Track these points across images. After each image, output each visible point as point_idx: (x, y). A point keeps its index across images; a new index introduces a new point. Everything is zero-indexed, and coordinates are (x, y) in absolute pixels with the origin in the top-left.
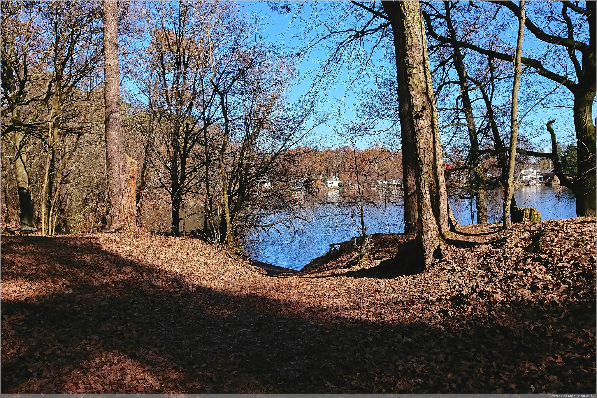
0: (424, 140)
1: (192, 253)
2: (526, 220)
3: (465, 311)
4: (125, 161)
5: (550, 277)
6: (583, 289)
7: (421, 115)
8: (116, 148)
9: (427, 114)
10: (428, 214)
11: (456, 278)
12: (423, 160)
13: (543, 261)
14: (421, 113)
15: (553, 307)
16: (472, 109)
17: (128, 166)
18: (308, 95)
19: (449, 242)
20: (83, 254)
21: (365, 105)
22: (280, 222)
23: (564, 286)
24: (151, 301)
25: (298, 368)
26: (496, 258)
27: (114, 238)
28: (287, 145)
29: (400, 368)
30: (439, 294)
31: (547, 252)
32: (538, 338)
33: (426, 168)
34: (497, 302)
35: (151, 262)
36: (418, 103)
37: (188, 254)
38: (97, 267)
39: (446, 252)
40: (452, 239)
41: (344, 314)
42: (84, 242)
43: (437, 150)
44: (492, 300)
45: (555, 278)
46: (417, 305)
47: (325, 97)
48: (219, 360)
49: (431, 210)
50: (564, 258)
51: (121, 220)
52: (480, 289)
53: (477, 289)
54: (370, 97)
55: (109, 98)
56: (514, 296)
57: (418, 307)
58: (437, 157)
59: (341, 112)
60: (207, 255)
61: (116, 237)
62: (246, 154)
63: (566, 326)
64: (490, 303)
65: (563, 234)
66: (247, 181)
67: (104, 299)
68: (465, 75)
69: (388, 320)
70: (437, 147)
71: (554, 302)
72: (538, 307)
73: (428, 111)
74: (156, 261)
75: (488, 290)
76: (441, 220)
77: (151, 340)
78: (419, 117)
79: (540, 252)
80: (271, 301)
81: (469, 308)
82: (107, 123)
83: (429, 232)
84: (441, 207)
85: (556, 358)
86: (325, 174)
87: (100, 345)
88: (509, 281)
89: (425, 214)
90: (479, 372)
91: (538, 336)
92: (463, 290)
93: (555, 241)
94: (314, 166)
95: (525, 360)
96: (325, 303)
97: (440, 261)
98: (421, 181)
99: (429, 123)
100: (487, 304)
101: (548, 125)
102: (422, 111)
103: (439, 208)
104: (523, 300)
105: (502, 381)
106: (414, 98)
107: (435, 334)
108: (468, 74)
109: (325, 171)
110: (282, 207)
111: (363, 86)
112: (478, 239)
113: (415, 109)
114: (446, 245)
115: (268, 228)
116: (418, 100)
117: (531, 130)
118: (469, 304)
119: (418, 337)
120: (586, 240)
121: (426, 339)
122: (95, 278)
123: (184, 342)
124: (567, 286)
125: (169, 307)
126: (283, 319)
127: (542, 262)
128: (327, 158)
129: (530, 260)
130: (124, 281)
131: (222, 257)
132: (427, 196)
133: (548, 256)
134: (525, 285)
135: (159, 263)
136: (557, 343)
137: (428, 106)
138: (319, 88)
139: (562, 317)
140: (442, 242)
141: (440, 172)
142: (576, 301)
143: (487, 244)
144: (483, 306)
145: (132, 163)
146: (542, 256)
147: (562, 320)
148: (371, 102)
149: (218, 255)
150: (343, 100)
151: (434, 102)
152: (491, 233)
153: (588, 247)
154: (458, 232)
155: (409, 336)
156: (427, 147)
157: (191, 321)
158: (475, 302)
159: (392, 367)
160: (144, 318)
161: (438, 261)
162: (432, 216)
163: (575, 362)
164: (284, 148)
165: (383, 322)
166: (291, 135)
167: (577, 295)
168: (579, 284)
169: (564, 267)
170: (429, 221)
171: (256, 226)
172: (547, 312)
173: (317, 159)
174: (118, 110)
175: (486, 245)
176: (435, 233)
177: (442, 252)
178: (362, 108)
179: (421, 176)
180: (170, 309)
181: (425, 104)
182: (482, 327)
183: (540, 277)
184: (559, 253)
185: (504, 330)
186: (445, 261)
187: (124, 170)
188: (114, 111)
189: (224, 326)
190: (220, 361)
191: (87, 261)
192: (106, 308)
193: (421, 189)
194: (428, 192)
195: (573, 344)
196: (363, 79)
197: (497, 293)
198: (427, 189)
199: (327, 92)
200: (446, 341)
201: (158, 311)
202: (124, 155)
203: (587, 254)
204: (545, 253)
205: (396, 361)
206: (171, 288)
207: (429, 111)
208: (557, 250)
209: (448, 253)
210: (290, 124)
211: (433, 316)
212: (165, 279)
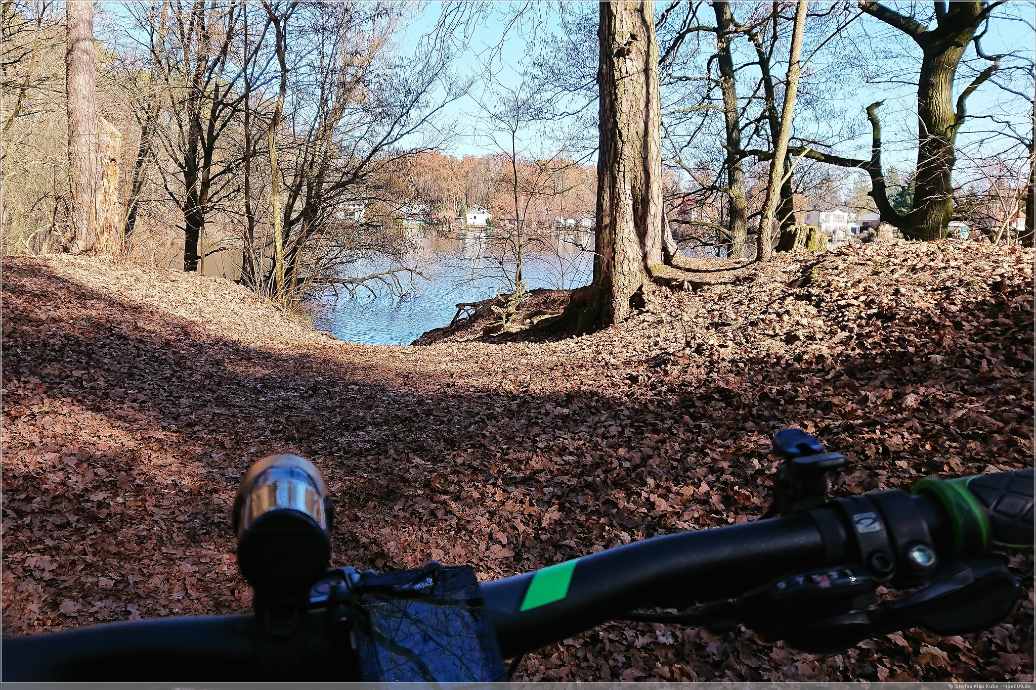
0: (631, 97)
1: (213, 296)
2: (798, 246)
3: (666, 373)
4: (100, 130)
5: (821, 323)
6: (873, 336)
7: (628, 50)
8: (84, 107)
9: (638, 49)
10: (626, 231)
11: (663, 334)
12: (625, 133)
13: (813, 298)
14: (627, 47)
15: (817, 364)
16: (734, 79)
17: (105, 139)
18: (434, 36)
19: (659, 281)
20: (22, 277)
21: (539, 65)
22: (377, 277)
23: (842, 335)
24: (134, 346)
25: (368, 439)
26: (735, 300)
27: (79, 261)
28: (394, 133)
29: (540, 445)
30: (629, 355)
31: (823, 285)
32: (781, 405)
33: (630, 148)
34: (723, 359)
35: (139, 300)
36: (625, 28)
37: (204, 296)
38: (43, 295)
39: (652, 298)
40: (665, 277)
41: (460, 382)
42: (27, 262)
43: (651, 115)
44: (715, 358)
45: (829, 323)
46: (587, 370)
47: (466, 41)
48: (239, 423)
49: (631, 225)
50: (850, 292)
51: (93, 235)
52: (698, 341)
53: (693, 341)
54: (549, 50)
55: (74, 14)
56: (755, 351)
57: (589, 372)
58: (650, 130)
59: (494, 71)
60: (238, 301)
61: (82, 260)
62: (321, 145)
63: (834, 387)
64: (712, 363)
65: (856, 258)
66: (319, 196)
67: (54, 335)
68: (728, 16)
69: (535, 388)
70: (651, 112)
71: (821, 356)
72: (793, 365)
73: (641, 44)
74: (149, 299)
75: (711, 342)
76: (649, 243)
77: (127, 394)
78: (623, 53)
79: (812, 286)
80: (339, 365)
81: (675, 371)
82: (69, 60)
83: (626, 263)
84: (650, 220)
85: (806, 427)
86: (464, 201)
87: (41, 390)
88: (750, 328)
89: (621, 231)
90: (672, 448)
91: (782, 402)
92: (670, 347)
93: (840, 268)
94: (445, 185)
95: (753, 432)
96: (431, 367)
97: (641, 312)
98: (619, 171)
99: (641, 66)
100: (707, 363)
101: (869, 110)
102: (629, 43)
103: (645, 220)
104: (768, 355)
105: (708, 459)
106: (618, 18)
107: (611, 405)
108: (735, 17)
109: (464, 196)
110: (381, 247)
111: (536, 22)
112: (707, 278)
113: (617, 39)
114: (654, 287)
115: (355, 285)
116: (624, 22)
117: (841, 125)
118: (675, 363)
119: (581, 408)
120: (895, 265)
121: (593, 410)
122: (40, 309)
123: (183, 401)
124: (848, 334)
125: (164, 357)
126: (357, 384)
127: (811, 301)
128: (467, 173)
129: (792, 298)
130: (89, 319)
131: (265, 306)
132: (627, 201)
133: (822, 291)
134: (776, 335)
135: (155, 302)
136: (812, 410)
137: (641, 35)
138: (455, 22)
139: (829, 377)
140: (646, 281)
141: (655, 157)
142: (859, 354)
143: (725, 284)
144: (698, 367)
145: (113, 135)
146: (814, 291)
147: (828, 381)
148: (552, 61)
149: (259, 303)
150: (499, 47)
151: (653, 27)
152: (734, 269)
153: (896, 276)
154: (676, 267)
155: (566, 407)
156: (634, 109)
157: (199, 377)
158: (687, 362)
159: (529, 443)
160: (119, 366)
161: (636, 312)
162: (633, 236)
163: (835, 430)
164: (389, 140)
165: (526, 391)
166: (402, 115)
167: (861, 345)
168: (867, 329)
169: (849, 305)
170: (626, 242)
171: (332, 282)
172: (806, 371)
173: (451, 172)
174: (90, 36)
175: (723, 286)
176: (636, 264)
177: (645, 297)
178: (534, 71)
179: (618, 163)
180: (165, 359)
181: (637, 29)
182: (691, 393)
183: (804, 321)
184: (843, 285)
185: (726, 395)
186: (648, 311)
187: (98, 146)
188: (82, 37)
189: (255, 388)
190: (241, 425)
191: (29, 287)
192: (57, 348)
193: (618, 185)
194: (629, 192)
195: (840, 411)
196: (537, 12)
197: (727, 347)
198: (628, 187)
199: (469, 32)
200: (626, 412)
201: (144, 360)
202: (99, 120)
203: (890, 285)
204: (819, 286)
205: (537, 435)
206: (170, 335)
207: (643, 42)
208: (840, 281)
209: (654, 301)
210: (402, 96)
211: (613, 384)
212: (162, 322)
